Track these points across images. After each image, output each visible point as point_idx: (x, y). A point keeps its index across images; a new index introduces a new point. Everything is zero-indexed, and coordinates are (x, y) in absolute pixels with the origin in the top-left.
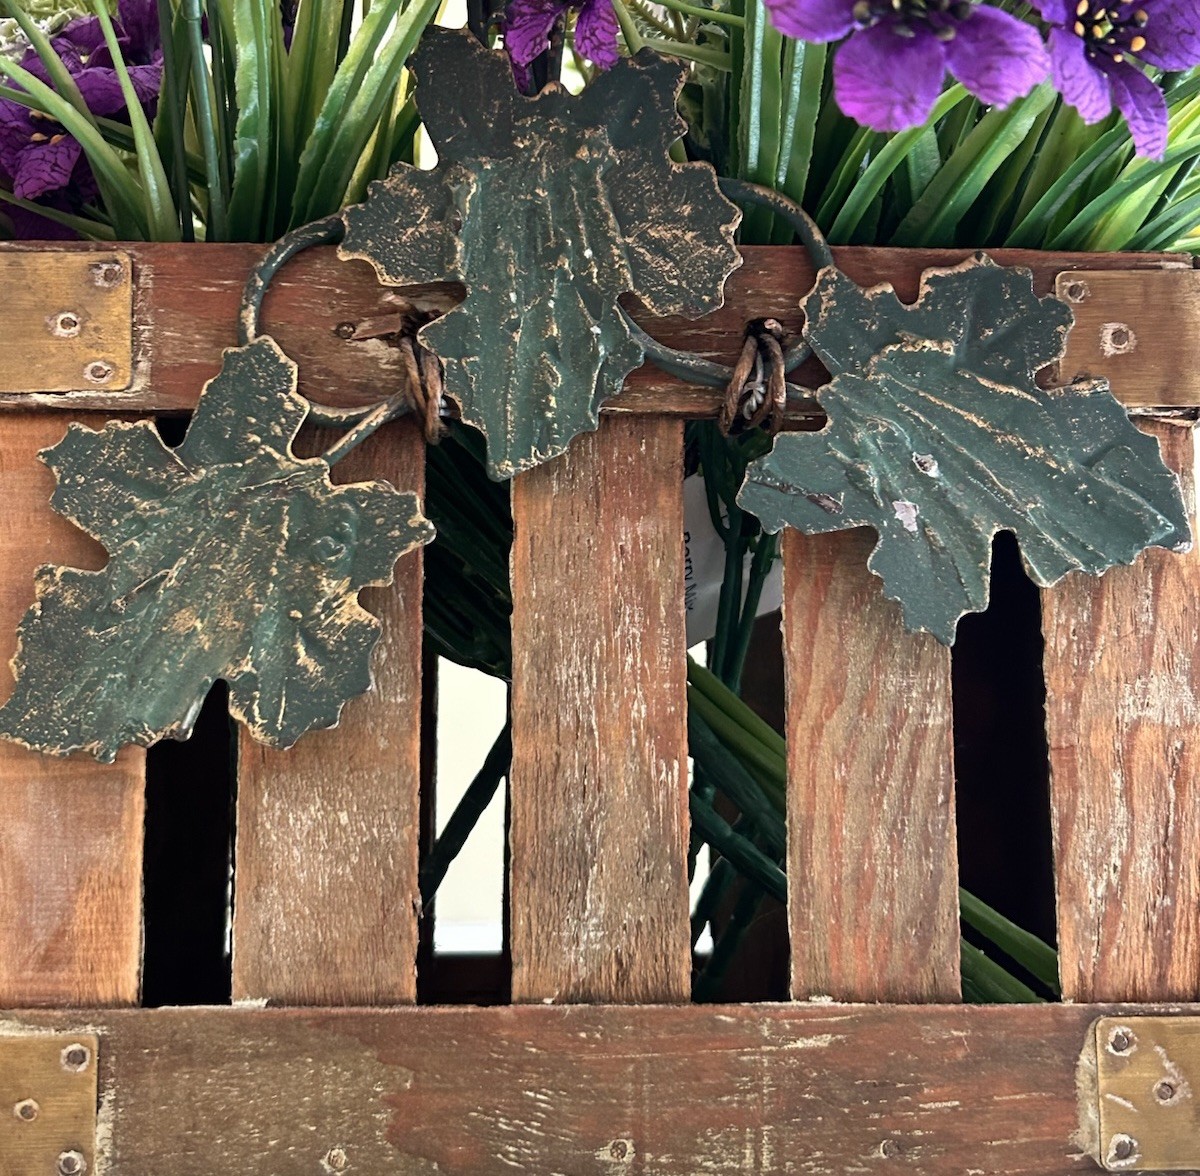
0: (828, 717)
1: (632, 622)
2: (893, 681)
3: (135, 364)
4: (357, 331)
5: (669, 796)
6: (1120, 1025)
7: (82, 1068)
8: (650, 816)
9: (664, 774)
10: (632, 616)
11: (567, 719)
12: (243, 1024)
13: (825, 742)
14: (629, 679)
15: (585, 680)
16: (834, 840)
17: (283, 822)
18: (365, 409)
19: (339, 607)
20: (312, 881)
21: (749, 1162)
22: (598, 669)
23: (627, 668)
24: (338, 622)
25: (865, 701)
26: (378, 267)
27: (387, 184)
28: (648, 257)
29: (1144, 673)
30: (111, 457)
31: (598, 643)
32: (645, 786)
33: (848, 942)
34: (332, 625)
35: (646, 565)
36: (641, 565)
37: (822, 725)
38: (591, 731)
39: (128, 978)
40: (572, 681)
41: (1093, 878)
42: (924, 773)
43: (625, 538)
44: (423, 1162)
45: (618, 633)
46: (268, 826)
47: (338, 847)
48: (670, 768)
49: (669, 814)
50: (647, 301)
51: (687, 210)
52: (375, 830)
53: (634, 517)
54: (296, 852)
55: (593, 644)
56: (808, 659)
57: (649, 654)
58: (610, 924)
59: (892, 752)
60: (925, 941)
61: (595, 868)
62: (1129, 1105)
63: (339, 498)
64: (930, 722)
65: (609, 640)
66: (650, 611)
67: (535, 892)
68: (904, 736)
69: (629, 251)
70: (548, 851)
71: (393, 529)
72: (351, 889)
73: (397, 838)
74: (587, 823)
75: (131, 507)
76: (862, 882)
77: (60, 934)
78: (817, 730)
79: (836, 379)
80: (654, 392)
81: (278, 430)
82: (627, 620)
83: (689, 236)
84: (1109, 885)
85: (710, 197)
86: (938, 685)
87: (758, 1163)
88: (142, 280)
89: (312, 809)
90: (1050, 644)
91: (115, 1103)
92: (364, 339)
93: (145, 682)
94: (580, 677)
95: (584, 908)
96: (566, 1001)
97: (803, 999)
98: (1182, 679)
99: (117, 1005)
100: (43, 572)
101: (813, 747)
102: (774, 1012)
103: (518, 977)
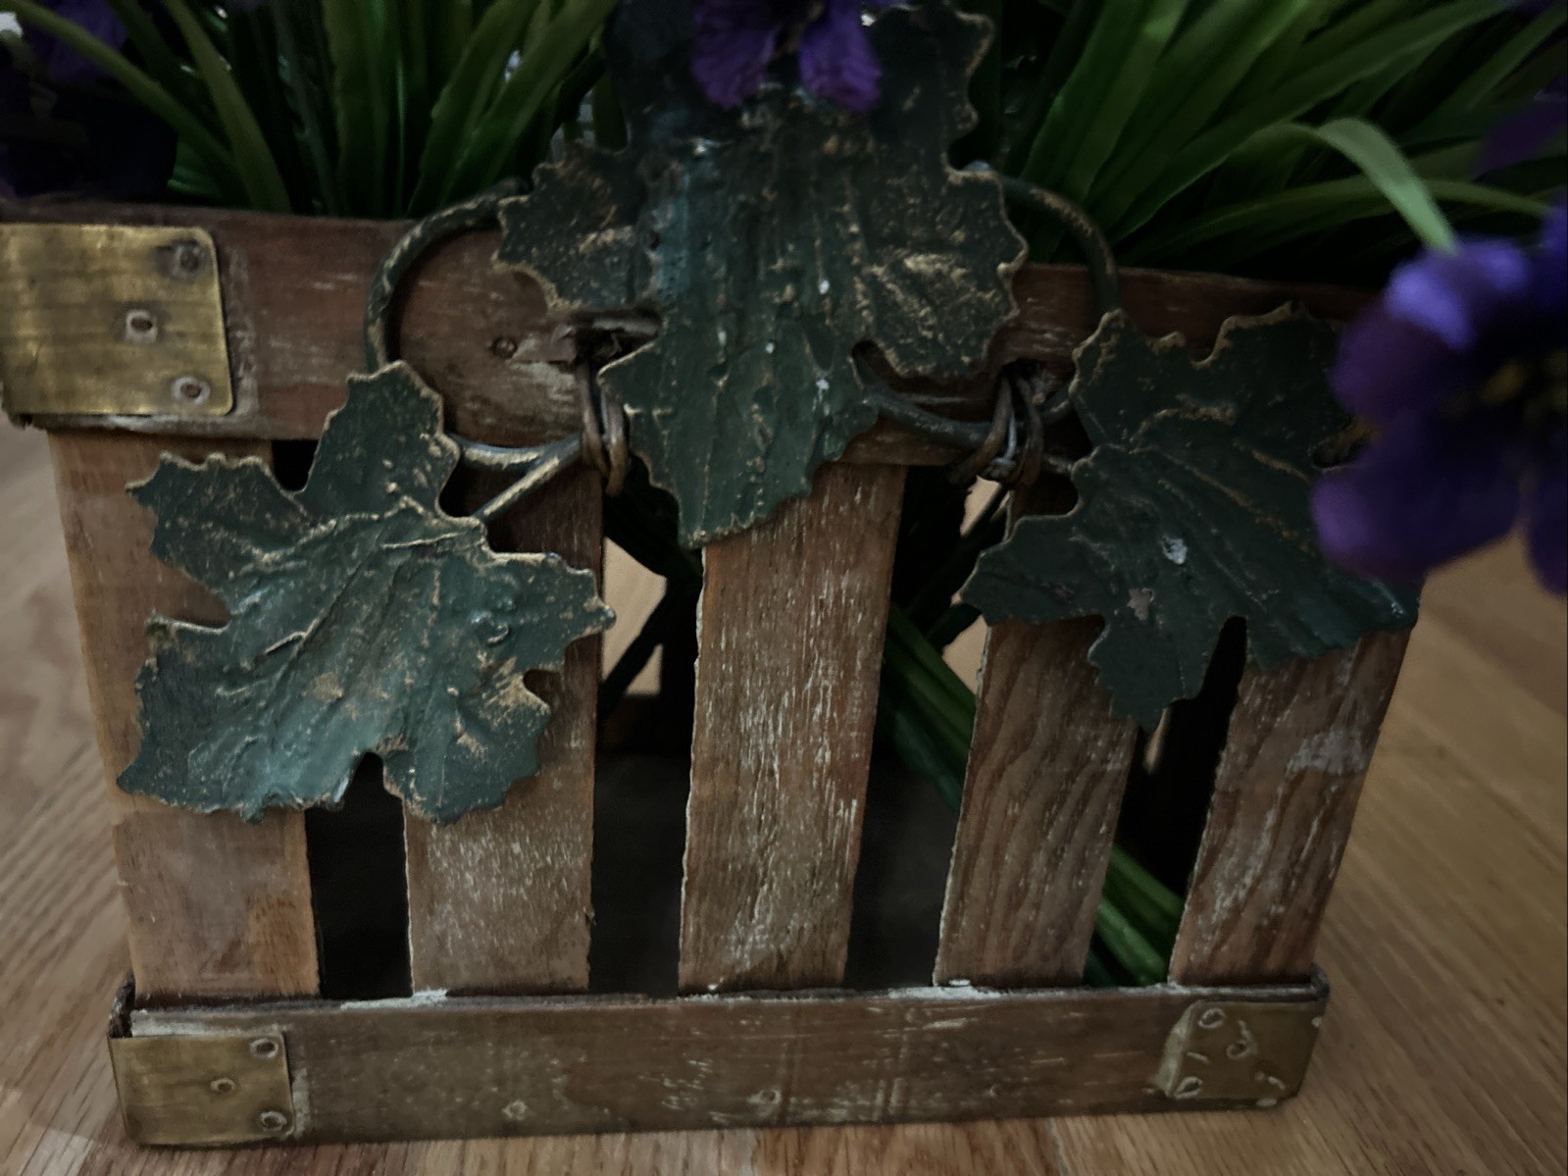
0: (1011, 762)
1: (825, 675)
2: (1080, 732)
3: (235, 382)
4: (521, 350)
5: (845, 829)
6: (1213, 1007)
7: (272, 1054)
8: (824, 847)
9: (841, 812)
10: (826, 669)
11: (748, 763)
12: (424, 1018)
13: (1003, 785)
14: (817, 730)
15: (771, 728)
16: (997, 863)
17: (454, 850)
18: (532, 456)
19: (504, 687)
20: (486, 900)
21: (880, 1098)
22: (785, 718)
23: (815, 718)
24: (503, 703)
25: (1052, 751)
26: (549, 287)
28: (900, 297)
29: (1324, 729)
30: (218, 499)
31: (787, 694)
32: (823, 821)
33: (993, 940)
34: (496, 706)
35: (845, 619)
36: (841, 620)
37: (1004, 770)
38: (772, 773)
39: (309, 976)
40: (757, 729)
41: (1223, 894)
42: (1093, 809)
43: (827, 593)
45: (809, 685)
46: (438, 854)
47: (512, 871)
48: (848, 805)
49: (842, 845)
50: (891, 356)
51: (959, 236)
52: (549, 859)
53: (839, 571)
54: (468, 876)
55: (780, 695)
56: (1001, 710)
57: (840, 704)
58: (777, 930)
59: (1066, 792)
60: (1062, 939)
61: (766, 887)
62: (1203, 1058)
63: (500, 568)
64: (1110, 767)
65: (799, 692)
66: (847, 667)
67: (705, 906)
68: (1081, 780)
69: (875, 286)
70: (721, 874)
71: (565, 609)
72: (525, 905)
73: (571, 865)
74: (761, 852)
75: (249, 558)
76: (1015, 896)
77: (235, 944)
78: (999, 774)
79: (1096, 452)
80: (880, 444)
81: (423, 479)
82: (820, 672)
83: (959, 272)
84: (1236, 899)
85: (992, 224)
86: (1124, 735)
87: (887, 1101)
88: (233, 269)
89: (483, 841)
90: (1243, 700)
91: (309, 1078)
92: (529, 362)
94: (765, 724)
95: (752, 916)
96: (729, 988)
97: (944, 984)
98: (1357, 733)
99: (300, 996)
100: (155, 628)
101: (991, 788)
102: (919, 1003)
103: (686, 970)
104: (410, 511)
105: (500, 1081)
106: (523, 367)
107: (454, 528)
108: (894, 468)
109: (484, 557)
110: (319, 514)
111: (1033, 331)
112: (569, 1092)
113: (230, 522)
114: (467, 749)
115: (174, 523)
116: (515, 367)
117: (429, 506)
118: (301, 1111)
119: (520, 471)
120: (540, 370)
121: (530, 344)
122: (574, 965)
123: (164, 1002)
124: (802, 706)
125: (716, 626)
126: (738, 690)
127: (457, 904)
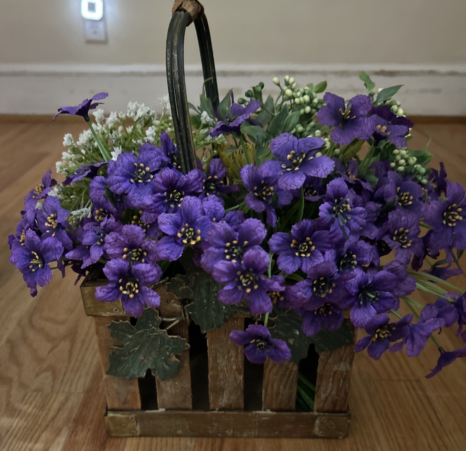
0: (273, 368)
4: (171, 302)
5: (240, 381)
6: (324, 417)
7: (133, 420)
8: (236, 384)
9: (239, 377)
10: (233, 352)
11: (220, 368)
12: (161, 414)
13: (272, 372)
14: (232, 362)
15: (223, 362)
16: (272, 387)
17: (165, 384)
18: (174, 319)
19: (172, 358)
20: (172, 392)
21: (253, 432)
22: (226, 360)
23: (232, 360)
26: (175, 295)
27: (175, 278)
29: (340, 362)
30: (121, 327)
31: (226, 356)
32: (235, 379)
33: (274, 402)
34: (171, 361)
38: (224, 370)
39: (139, 405)
40: (221, 362)
41: (323, 394)
42: (291, 377)
45: (230, 354)
46: (162, 385)
47: (176, 387)
49: (240, 383)
52: (183, 385)
54: (168, 388)
57: (236, 358)
58: (229, 399)
59: (285, 374)
60: (289, 402)
61: (225, 391)
62: (324, 428)
63: (170, 338)
64: (294, 369)
65: (228, 356)
66: (237, 351)
68: (288, 372)
70: (216, 388)
71: (181, 345)
72: (179, 393)
73: (187, 386)
74: (224, 384)
75: (127, 337)
76: (278, 394)
77: (126, 400)
78: (271, 370)
79: (278, 316)
80: (238, 314)
81: (156, 324)
84: (326, 395)
87: (255, 433)
89: (170, 382)
90: (321, 357)
91: (140, 424)
95: (223, 396)
96: (220, 410)
97: (265, 410)
98: (348, 363)
99: (137, 410)
100: (111, 348)
101: (269, 373)
102: (259, 414)
103: (211, 406)
104: (154, 329)
105: (176, 426)
106: (172, 304)
107: (161, 332)
108: (242, 318)
109: (167, 336)
110: (138, 329)
112: (189, 429)
113: (123, 331)
114: (166, 368)
115: (114, 331)
117: (157, 328)
118: (138, 430)
119: (172, 322)
120: (175, 305)
121: (173, 301)
122: (189, 405)
123: (114, 410)
124: (229, 358)
125: (211, 344)
126: (216, 356)
127: (166, 393)
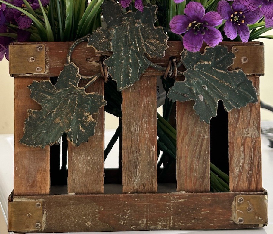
0: (185, 136)
1: (146, 118)
2: (198, 129)
3: (46, 67)
4: (90, 60)
5: (153, 153)
6: (240, 197)
7: (40, 207)
8: (150, 157)
9: (152, 148)
10: (146, 117)
11: (133, 138)
12: (70, 198)
13: (184, 141)
14: (145, 130)
15: (137, 130)
16: (186, 161)
17: (77, 159)
18: (93, 77)
19: (88, 118)
20: (83, 170)
21: (168, 223)
22: (139, 128)
23: (145, 127)
24: (88, 121)
25: (192, 134)
26: (95, 48)
27: (97, 31)
28: (149, 46)
29: (248, 127)
30: (42, 87)
31: (139, 122)
32: (149, 151)
33: (188, 181)
34: (86, 121)
35: (149, 106)
36: (148, 106)
37: (184, 138)
38: (138, 140)
39: (48, 189)
40: (134, 130)
41: (236, 168)
42: (204, 147)
43: (145, 101)
44: (105, 224)
45: (143, 120)
46: (74, 159)
47: (88, 163)
48: (153, 147)
49: (153, 156)
50: (149, 55)
51: (157, 36)
52: (95, 160)
53: (147, 97)
54: (80, 164)
55: (138, 122)
56: (181, 125)
57: (149, 124)
58: (142, 178)
59: (197, 143)
60: (203, 180)
61: (139, 167)
62: (242, 212)
63: (87, 96)
64: (205, 137)
65: (141, 122)
66: (150, 116)
67: (127, 172)
68: (200, 140)
69: (145, 45)
70: (129, 164)
71: (98, 102)
72: (91, 172)
73: (99, 162)
74: (137, 158)
75: (46, 97)
76: (191, 169)
77: (34, 181)
78: (183, 139)
80: (150, 72)
81: (75, 81)
82: (145, 117)
83: (158, 41)
84: (240, 169)
85: (162, 34)
86: (207, 130)
87: (170, 223)
88: (47, 50)
89: (83, 156)
90: (230, 121)
91: (46, 214)
92: (92, 61)
93: (50, 133)
94: (136, 129)
95: (136, 175)
96: (133, 193)
97: (179, 191)
98: (256, 128)
100: (29, 111)
101: (182, 142)
102: (174, 195)
103: (124, 189)
104: (73, 87)
105: (85, 216)
106: (91, 62)
107: (80, 89)
108: (154, 76)
109: (85, 94)
110: (58, 88)
111: (174, 51)
112: (100, 219)
114: (81, 130)
115: (34, 92)
116: (90, 62)
117: (76, 86)
118: (44, 223)
119: (91, 79)
120: (94, 63)
121: (92, 58)
122: (101, 187)
125: (125, 108)
126: (130, 122)
